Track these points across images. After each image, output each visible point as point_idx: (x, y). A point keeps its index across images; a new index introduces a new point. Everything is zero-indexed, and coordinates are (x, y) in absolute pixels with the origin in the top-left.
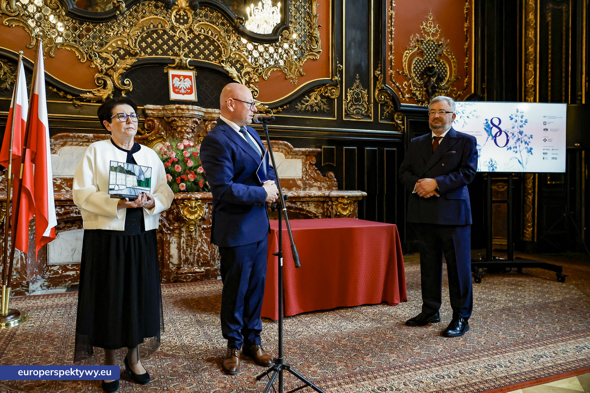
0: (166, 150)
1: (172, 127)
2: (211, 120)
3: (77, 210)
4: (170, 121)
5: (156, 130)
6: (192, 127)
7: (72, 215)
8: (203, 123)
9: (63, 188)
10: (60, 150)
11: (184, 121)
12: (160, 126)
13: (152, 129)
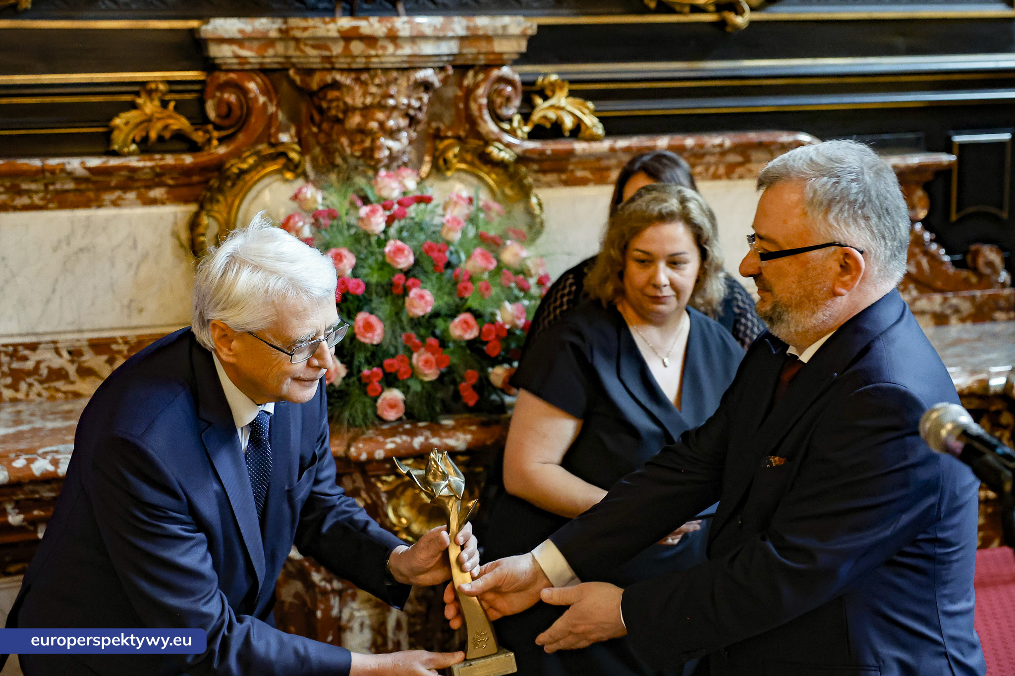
2: (487, 67)
4: (315, 86)
5: (256, 123)
6: (409, 106)
8: (452, 80)
11: (379, 86)
12: (272, 109)
13: (242, 123)
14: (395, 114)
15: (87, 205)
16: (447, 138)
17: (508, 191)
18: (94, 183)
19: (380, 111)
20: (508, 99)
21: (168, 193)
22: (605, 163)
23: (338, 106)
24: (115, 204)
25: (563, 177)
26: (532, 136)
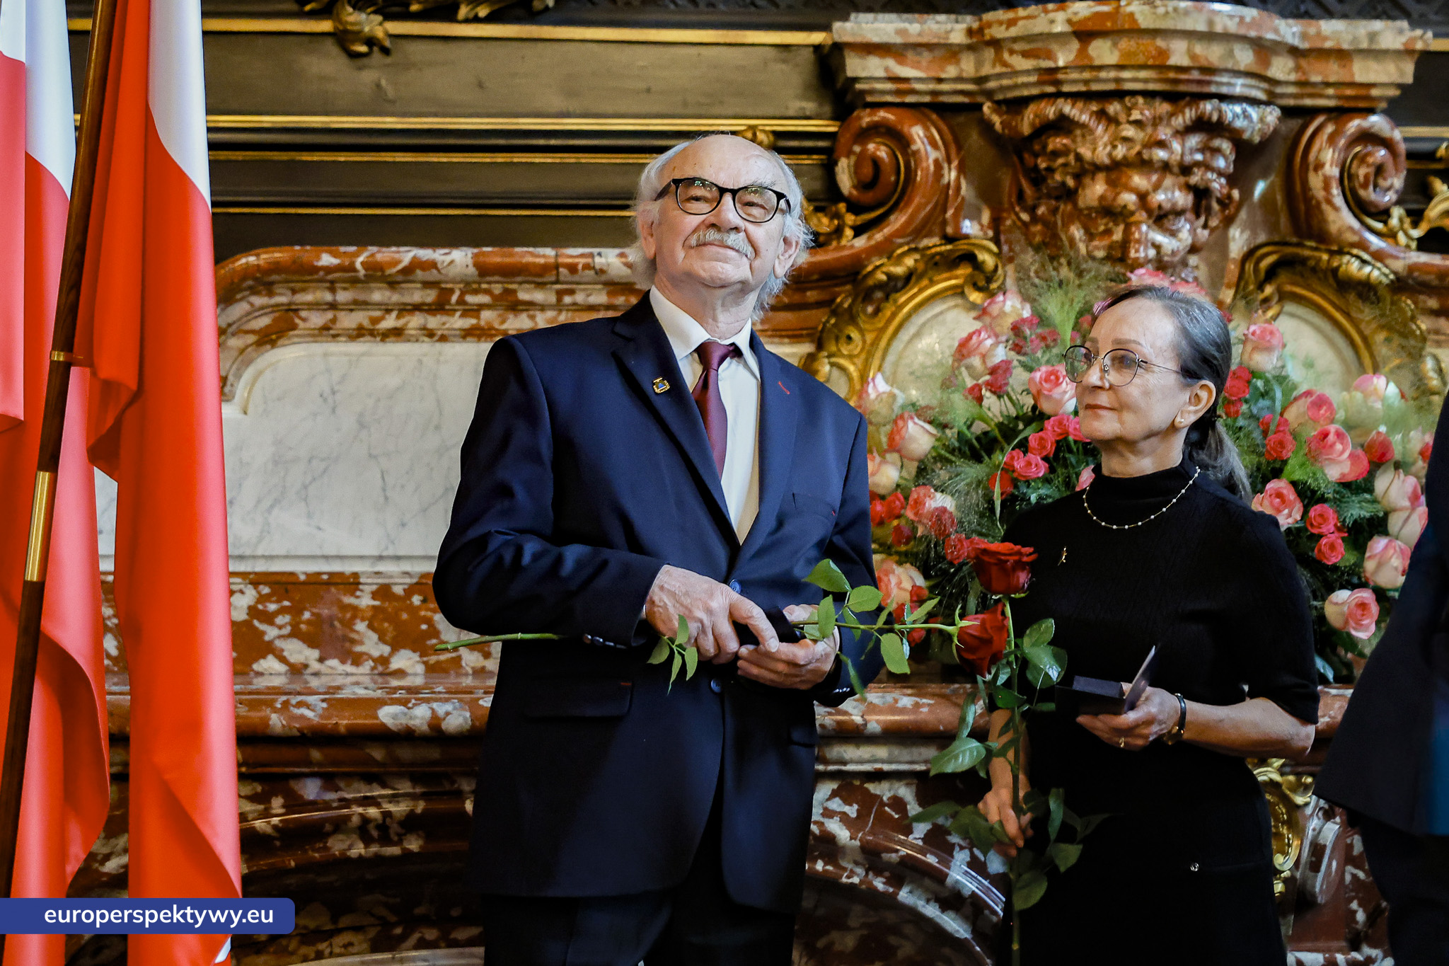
0: (1001, 354)
1: (1038, 178)
2: (1340, 113)
3: (373, 812)
4: (1026, 129)
5: (920, 205)
7: (337, 845)
9: (268, 649)
10: (248, 374)
11: (1138, 124)
13: (896, 198)
14: (1169, 181)
19: (1141, 173)
20: (1380, 173)
23: (1065, 165)
26: (1426, 245)
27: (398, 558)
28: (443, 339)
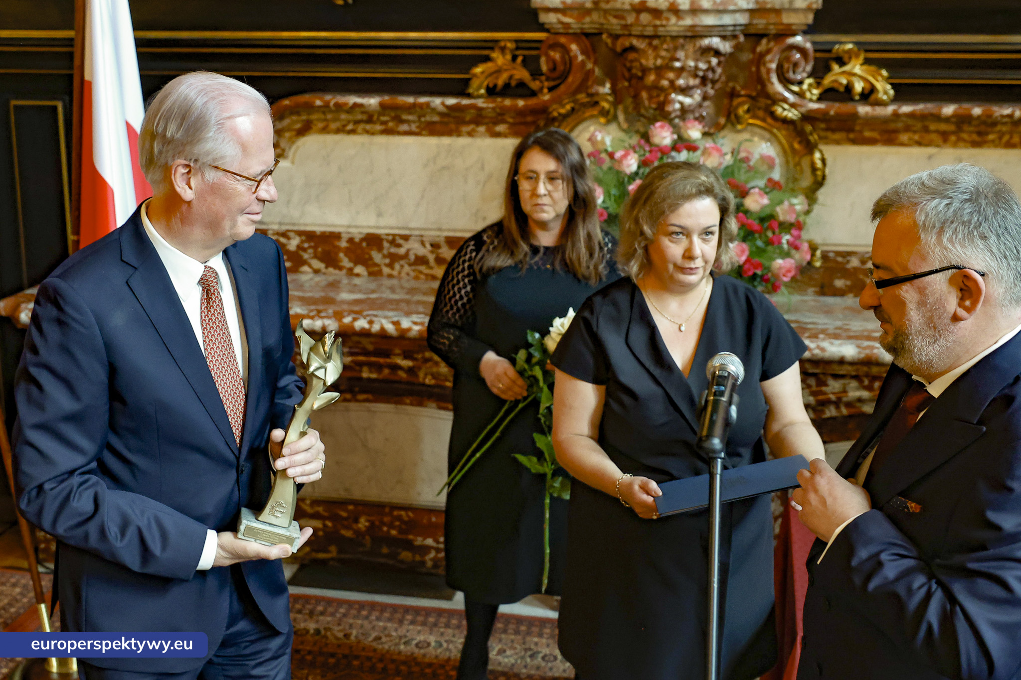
1: (628, 71)
2: (780, 36)
4: (620, 48)
5: (574, 80)
10: (294, 148)
12: (589, 66)
13: (564, 77)
14: (684, 74)
15: (449, 133)
16: (739, 96)
17: (796, 146)
18: (454, 117)
19: (669, 71)
20: (796, 65)
21: (509, 128)
22: (892, 126)
24: (470, 134)
25: (852, 136)
26: (820, 99)
27: (356, 227)
28: (373, 134)
